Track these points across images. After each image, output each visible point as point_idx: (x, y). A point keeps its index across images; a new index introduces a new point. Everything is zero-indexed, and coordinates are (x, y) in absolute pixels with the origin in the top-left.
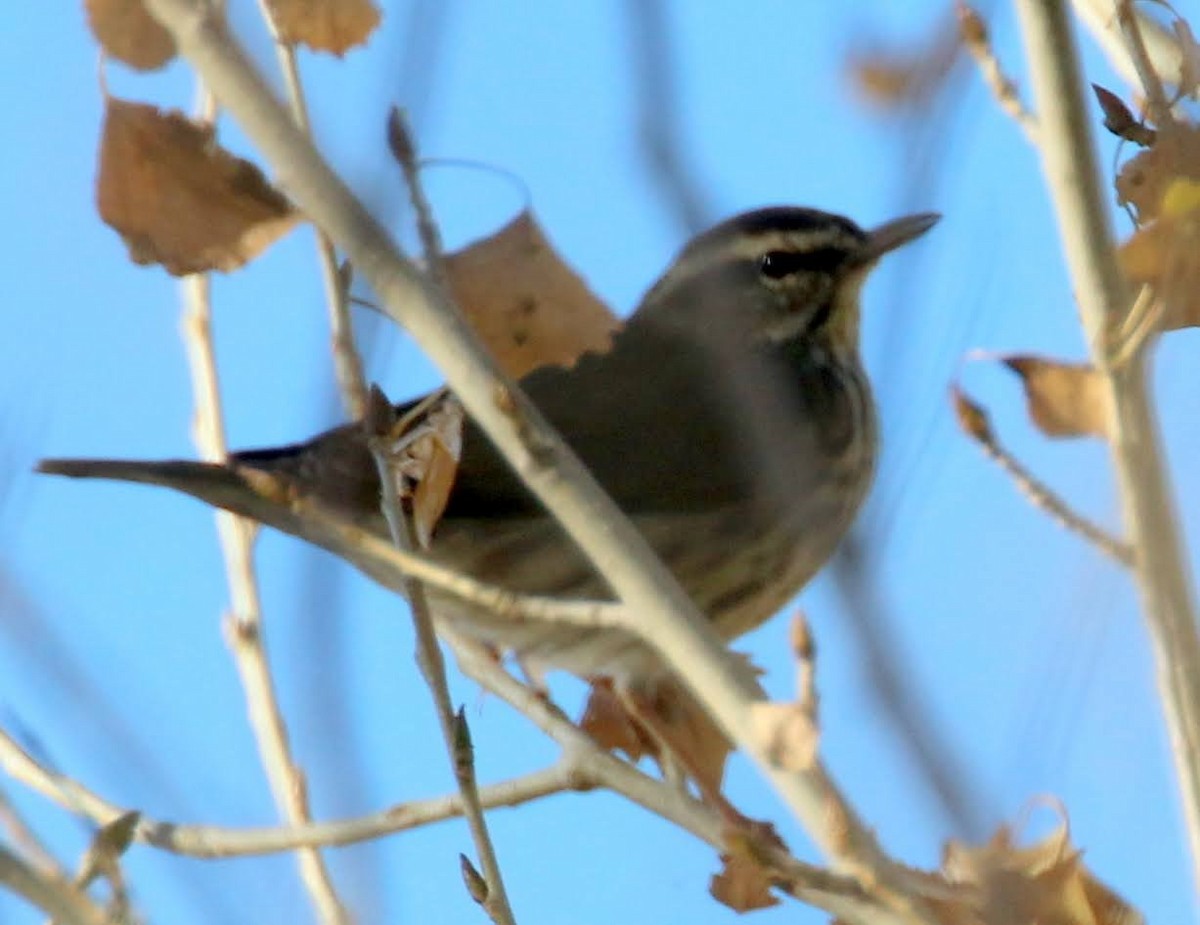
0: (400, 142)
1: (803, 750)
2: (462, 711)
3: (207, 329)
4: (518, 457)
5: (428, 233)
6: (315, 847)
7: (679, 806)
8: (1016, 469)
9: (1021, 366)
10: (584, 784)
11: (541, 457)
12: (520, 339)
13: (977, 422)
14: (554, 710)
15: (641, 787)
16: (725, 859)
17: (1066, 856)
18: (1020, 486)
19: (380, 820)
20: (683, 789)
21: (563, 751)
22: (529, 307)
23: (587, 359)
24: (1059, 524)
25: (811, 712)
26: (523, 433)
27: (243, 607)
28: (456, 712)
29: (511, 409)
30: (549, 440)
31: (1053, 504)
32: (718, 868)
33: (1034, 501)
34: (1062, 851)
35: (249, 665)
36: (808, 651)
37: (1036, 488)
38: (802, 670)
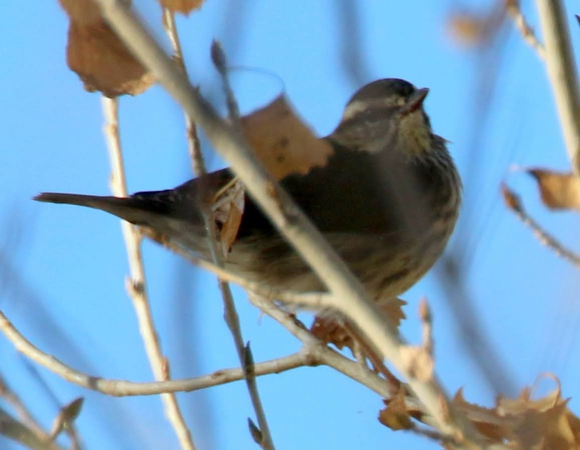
0: (218, 57)
1: (426, 370)
2: (248, 344)
3: (117, 131)
4: (278, 220)
5: (232, 106)
6: (172, 392)
7: (363, 374)
8: (534, 225)
9: (538, 174)
10: (314, 362)
11: (291, 220)
12: (280, 159)
13: (514, 202)
14: (298, 323)
15: (343, 365)
16: (386, 402)
17: (558, 403)
18: (536, 235)
19: (208, 379)
20: (365, 365)
21: (303, 345)
22: (284, 142)
23: (315, 171)
24: (556, 254)
25: (430, 350)
26: (282, 208)
27: (136, 276)
28: (245, 345)
29: (275, 195)
30: (295, 211)
31: (554, 244)
32: (383, 407)
33: (544, 242)
34: (557, 401)
35: (139, 304)
36: (428, 318)
37: (545, 235)
38: (425, 330)
